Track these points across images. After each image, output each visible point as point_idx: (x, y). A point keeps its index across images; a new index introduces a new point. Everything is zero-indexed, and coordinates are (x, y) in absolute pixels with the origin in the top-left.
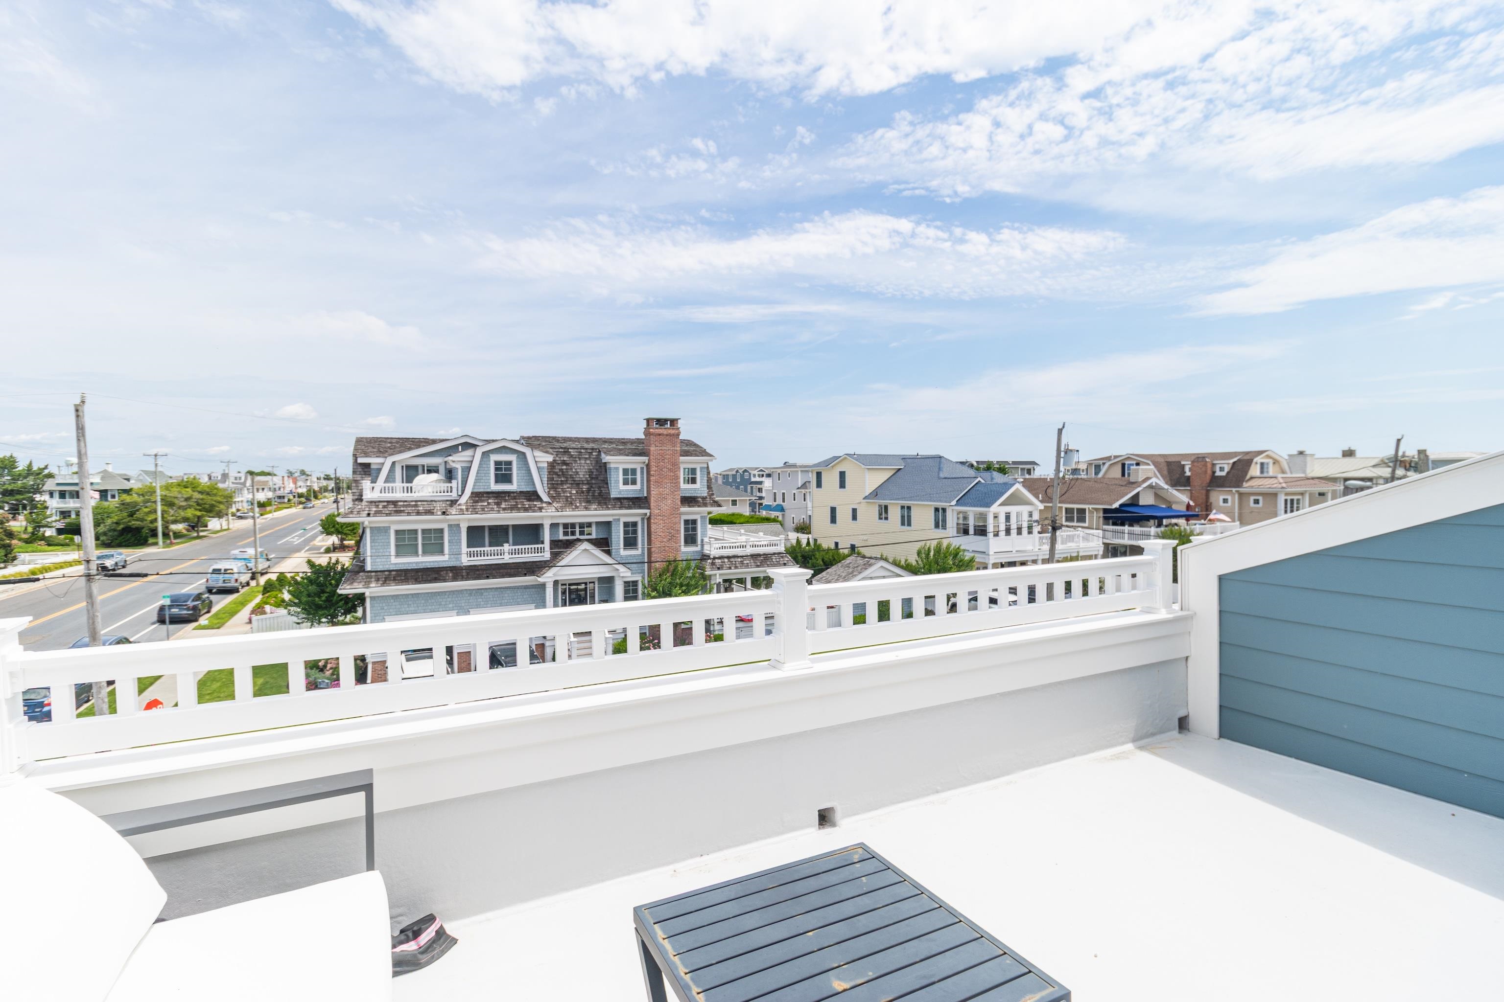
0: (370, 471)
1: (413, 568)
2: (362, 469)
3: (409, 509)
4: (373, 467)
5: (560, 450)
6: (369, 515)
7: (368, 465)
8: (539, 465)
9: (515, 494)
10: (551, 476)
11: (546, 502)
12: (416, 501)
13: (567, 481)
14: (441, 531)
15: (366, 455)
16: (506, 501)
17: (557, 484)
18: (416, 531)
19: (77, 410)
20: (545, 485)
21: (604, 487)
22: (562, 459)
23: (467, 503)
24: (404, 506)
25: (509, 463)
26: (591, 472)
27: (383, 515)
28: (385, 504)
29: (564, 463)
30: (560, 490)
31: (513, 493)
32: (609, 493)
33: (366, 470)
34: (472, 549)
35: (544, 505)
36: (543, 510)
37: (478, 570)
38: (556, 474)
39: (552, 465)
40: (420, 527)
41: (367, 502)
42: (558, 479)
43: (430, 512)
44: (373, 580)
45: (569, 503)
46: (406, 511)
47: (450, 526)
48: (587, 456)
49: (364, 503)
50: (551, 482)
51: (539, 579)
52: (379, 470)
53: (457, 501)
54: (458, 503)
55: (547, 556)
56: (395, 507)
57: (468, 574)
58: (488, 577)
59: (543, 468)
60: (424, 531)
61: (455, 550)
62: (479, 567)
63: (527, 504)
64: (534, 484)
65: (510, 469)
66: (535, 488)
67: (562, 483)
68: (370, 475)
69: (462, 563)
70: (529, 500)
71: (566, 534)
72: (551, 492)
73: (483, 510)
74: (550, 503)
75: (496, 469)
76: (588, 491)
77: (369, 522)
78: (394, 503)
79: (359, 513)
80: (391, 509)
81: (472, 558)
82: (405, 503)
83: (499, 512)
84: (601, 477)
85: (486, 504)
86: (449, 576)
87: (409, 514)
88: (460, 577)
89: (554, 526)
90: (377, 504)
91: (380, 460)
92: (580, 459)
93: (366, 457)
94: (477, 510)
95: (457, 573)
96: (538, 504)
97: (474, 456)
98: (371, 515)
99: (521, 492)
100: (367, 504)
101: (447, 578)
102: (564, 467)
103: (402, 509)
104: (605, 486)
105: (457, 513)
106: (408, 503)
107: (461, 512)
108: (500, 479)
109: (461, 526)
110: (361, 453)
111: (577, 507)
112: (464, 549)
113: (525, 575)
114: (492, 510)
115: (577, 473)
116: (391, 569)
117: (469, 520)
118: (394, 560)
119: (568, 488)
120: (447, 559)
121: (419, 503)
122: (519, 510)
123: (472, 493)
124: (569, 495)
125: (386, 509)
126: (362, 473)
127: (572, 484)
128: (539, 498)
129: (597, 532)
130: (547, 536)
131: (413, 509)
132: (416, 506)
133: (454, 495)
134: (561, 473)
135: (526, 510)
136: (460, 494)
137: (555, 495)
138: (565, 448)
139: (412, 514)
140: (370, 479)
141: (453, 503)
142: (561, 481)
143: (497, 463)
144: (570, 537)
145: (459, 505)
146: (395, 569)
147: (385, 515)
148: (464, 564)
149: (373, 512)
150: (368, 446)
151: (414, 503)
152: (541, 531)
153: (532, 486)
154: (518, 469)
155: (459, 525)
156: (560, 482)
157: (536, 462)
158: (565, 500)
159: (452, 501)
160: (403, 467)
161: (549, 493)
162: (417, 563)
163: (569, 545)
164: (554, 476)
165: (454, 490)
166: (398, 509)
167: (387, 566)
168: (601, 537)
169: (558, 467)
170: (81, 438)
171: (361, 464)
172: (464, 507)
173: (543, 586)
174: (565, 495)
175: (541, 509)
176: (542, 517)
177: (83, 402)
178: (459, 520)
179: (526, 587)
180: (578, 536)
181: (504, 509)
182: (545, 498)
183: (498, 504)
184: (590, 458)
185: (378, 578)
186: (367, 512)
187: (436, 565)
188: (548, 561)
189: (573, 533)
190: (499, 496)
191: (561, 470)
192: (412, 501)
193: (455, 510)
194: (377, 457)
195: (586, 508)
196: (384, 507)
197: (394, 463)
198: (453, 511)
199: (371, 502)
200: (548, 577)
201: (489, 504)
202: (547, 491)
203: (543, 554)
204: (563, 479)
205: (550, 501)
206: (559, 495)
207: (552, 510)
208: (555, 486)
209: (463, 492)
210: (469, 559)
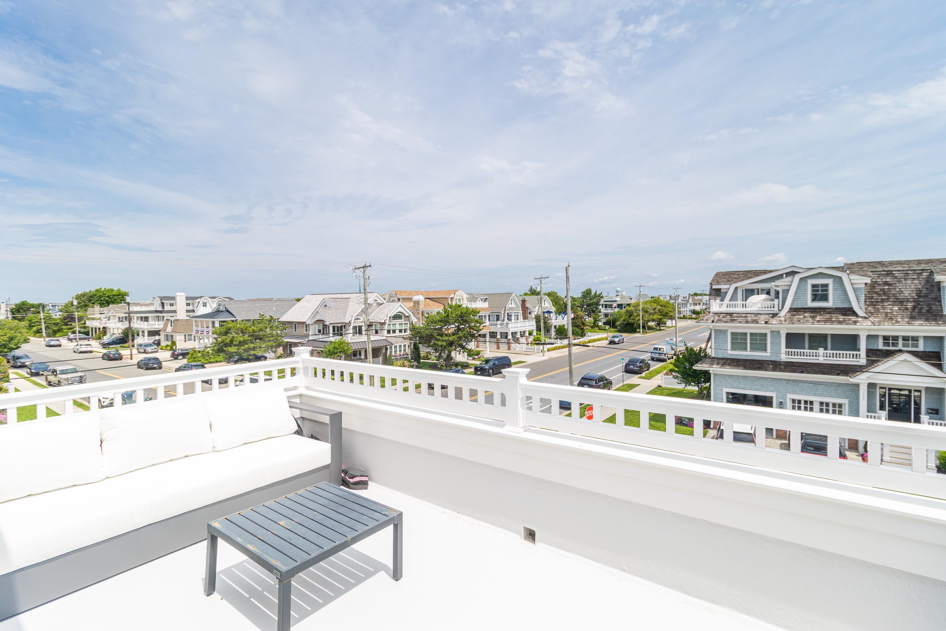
0: (720, 294)
1: (743, 358)
2: (715, 292)
3: (740, 318)
4: (722, 291)
5: (883, 273)
6: (713, 321)
7: (719, 290)
8: (855, 286)
9: (831, 310)
10: (871, 295)
11: (862, 317)
12: (746, 314)
13: (888, 299)
14: (765, 335)
15: (718, 283)
16: (821, 315)
17: (877, 302)
18: (746, 334)
19: (566, 270)
20: (863, 302)
21: (935, 305)
22: (884, 280)
23: (785, 315)
24: (737, 317)
25: (827, 285)
26: (919, 293)
27: (722, 322)
28: (725, 315)
29: (886, 283)
30: (880, 307)
31: (829, 309)
32: (942, 310)
33: (718, 293)
34: (790, 350)
35: (859, 319)
36: (858, 324)
37: (794, 366)
38: (877, 293)
39: (872, 286)
40: (749, 331)
41: (713, 313)
42: (878, 298)
43: (756, 322)
44: (715, 363)
45: (889, 317)
46: (738, 320)
47: (772, 332)
48: (916, 277)
49: (711, 314)
50: (870, 300)
51: (851, 380)
52: (726, 293)
53: (778, 314)
54: (778, 316)
55: (863, 361)
56: (731, 317)
57: (785, 368)
58: (802, 372)
59: (861, 288)
60: (752, 334)
61: (775, 349)
62: (796, 364)
63: (841, 318)
64: (850, 302)
65: (827, 290)
66: (851, 305)
67: (883, 301)
68: (720, 296)
69: (781, 359)
70: (844, 315)
71: (886, 344)
72: (869, 309)
73: (799, 321)
74: (866, 318)
75: (813, 291)
76: (914, 308)
77: (713, 326)
78: (731, 314)
79: (707, 320)
80: (728, 318)
81: (790, 357)
82: (738, 315)
83: (813, 323)
84: (933, 295)
85: (802, 317)
86: (770, 367)
87: (740, 322)
88: (779, 369)
89: (872, 337)
90: (719, 315)
91: (727, 286)
92: (905, 279)
93: (718, 284)
94: (794, 321)
95: (776, 366)
96: (853, 318)
97: (792, 282)
98: (715, 322)
99: (836, 308)
100: (712, 315)
101: (768, 368)
102: (887, 287)
103: (736, 318)
104: (937, 303)
105: (777, 323)
106: (740, 315)
107: (781, 322)
108: (815, 298)
109: (781, 332)
110: (716, 282)
111: (897, 322)
112: (783, 349)
113: (838, 374)
114: (808, 321)
115: (901, 292)
116: (728, 357)
117: (788, 328)
118: (730, 352)
119: (889, 305)
120: (769, 355)
121: (748, 315)
122: (832, 322)
123: (790, 309)
124: (889, 311)
125: (725, 318)
126: (715, 295)
127: (894, 302)
128: (854, 314)
129: (925, 346)
130: (863, 344)
131: (744, 318)
132: (746, 317)
133: (776, 310)
134: (882, 293)
135: (840, 322)
136: (780, 309)
137: (873, 311)
138: (888, 271)
139: (742, 322)
140: (720, 298)
141: (774, 315)
142: (882, 299)
143: (813, 286)
144: (891, 348)
146: (730, 358)
147: (724, 322)
148: (783, 360)
149: (716, 320)
150: (721, 278)
151: (744, 315)
152: (858, 340)
153: (848, 304)
154: (834, 290)
155: (779, 331)
156: (880, 300)
157: (852, 284)
158: (884, 315)
159: (774, 314)
160: (743, 290)
161: (866, 310)
162: (746, 355)
163: (888, 354)
164: (874, 295)
165: (776, 307)
166: (732, 318)
167: (725, 355)
168: (931, 350)
169: (878, 289)
170: (568, 282)
171: (715, 289)
172: (783, 319)
173: (857, 385)
174: (885, 311)
175: (855, 322)
176: (858, 329)
177: (569, 266)
178: (779, 328)
179: (840, 385)
180: (900, 347)
181: (818, 321)
182: (861, 313)
183: (813, 317)
184: (918, 278)
185: (719, 362)
186: (712, 320)
187: (760, 359)
188: (864, 366)
189: (895, 345)
190: (815, 311)
191: (883, 290)
192: (743, 314)
193: (775, 321)
194: (725, 284)
195: (909, 323)
196: (724, 317)
197: (736, 288)
198: (774, 321)
199: (716, 313)
200: (862, 379)
201: (805, 317)
202: (863, 308)
203: (858, 360)
204: (884, 297)
205: (866, 316)
206: (878, 311)
207: (870, 323)
208: (874, 303)
209: (783, 307)
210: (787, 357)
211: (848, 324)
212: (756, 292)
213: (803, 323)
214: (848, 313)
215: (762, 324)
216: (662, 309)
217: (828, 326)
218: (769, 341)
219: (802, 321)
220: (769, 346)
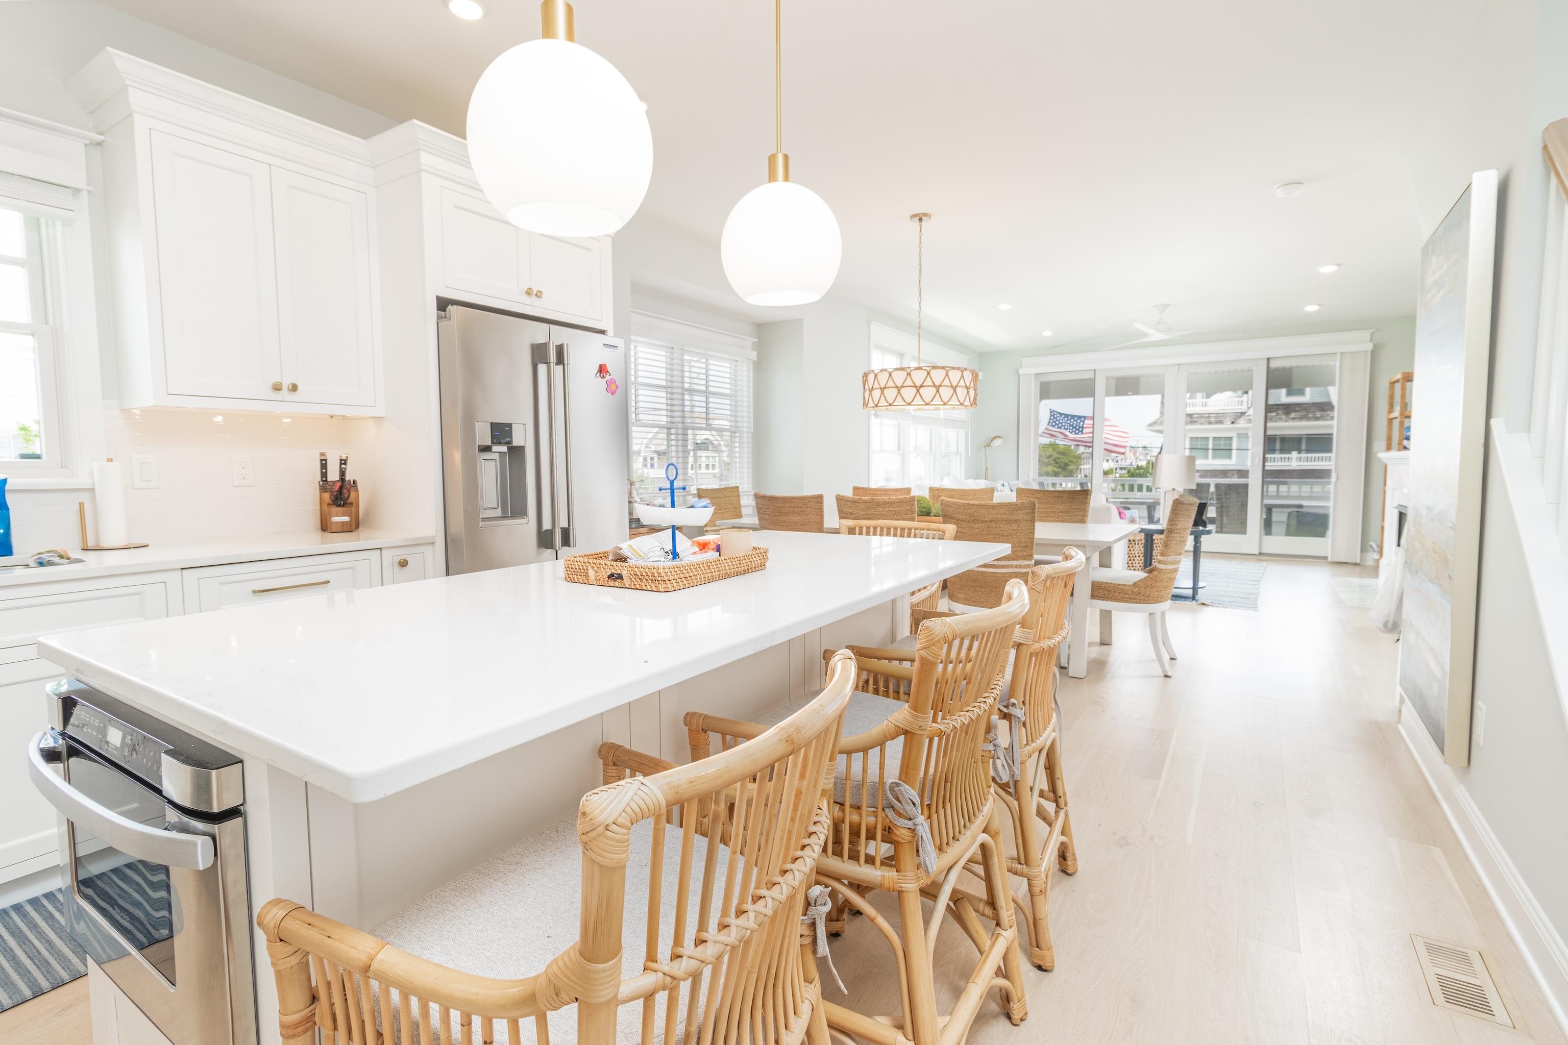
211: (1322, 421)
212: (1219, 390)
213: (1276, 421)
214: (1325, 408)
215: (1227, 425)
216: (1059, 458)
217: (1304, 423)
218: (1234, 446)
219: (1274, 419)
220: (1234, 453)
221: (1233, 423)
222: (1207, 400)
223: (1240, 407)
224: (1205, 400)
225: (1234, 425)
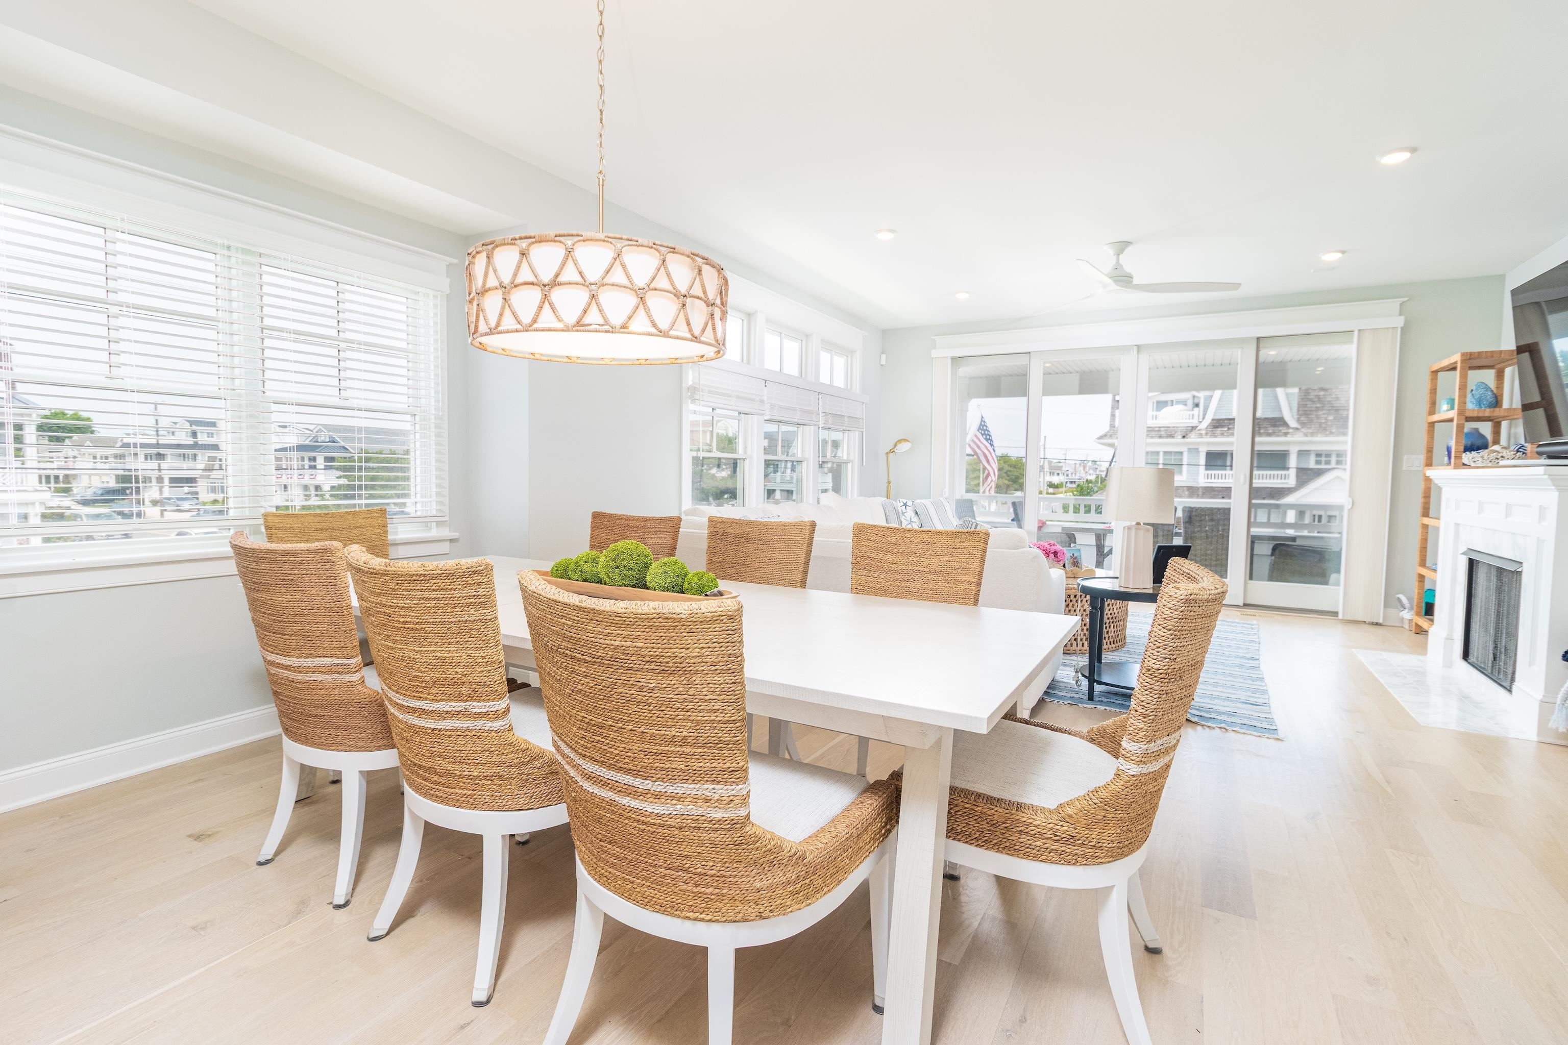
3: (1152, 433)
8: (1288, 391)
10: (1304, 403)
11: (1293, 428)
12: (1160, 427)
14: (1181, 453)
17: (1311, 411)
18: (1158, 453)
20: (1295, 410)
23: (1207, 428)
30: (1313, 416)
34: (1210, 472)
35: (1291, 431)
36: (1289, 436)
37: (1214, 491)
40: (1161, 449)
42: (1312, 406)
43: (1171, 436)
47: (1190, 450)
50: (1303, 409)
53: (1197, 427)
54: (1198, 428)
55: (1291, 482)
57: (1204, 493)
59: (1293, 394)
60: (1165, 453)
61: (1193, 472)
62: (1216, 489)
63: (1274, 430)
64: (1280, 411)
66: (1282, 414)
67: (1317, 409)
69: (1199, 484)
70: (1275, 426)
71: (1318, 462)
72: (1302, 419)
73: (1222, 434)
74: (1297, 429)
81: (1209, 480)
82: (1150, 429)
85: (1226, 429)
86: (1185, 495)
87: (1152, 437)
88: (1196, 496)
89: (1302, 454)
94: (1216, 435)
95: (1193, 492)
96: (1284, 430)
99: (1266, 419)
102: (1322, 393)
105: (1197, 438)
106: (1152, 429)
107: (1201, 436)
109: (1200, 449)
111: (1331, 433)
112: (1202, 471)
113: (1264, 499)
117: (1209, 444)
119: (1324, 414)
120: (1185, 480)
121: (1162, 429)
122: (1260, 435)
123: (1213, 420)
124: (1323, 421)
127: (1329, 410)
128: (1285, 424)
130: (1293, 462)
131: (1157, 433)
132: (1159, 431)
133: (1194, 422)
134: (1316, 400)
135: (1269, 435)
136: (1200, 420)
137: (1306, 421)
139: (1155, 438)
141: (1194, 428)
142: (1316, 407)
144: (1323, 466)
145: (1199, 430)
148: (1201, 485)
151: (1157, 429)
152: (1286, 457)
153: (1279, 413)
155: (1198, 449)
156: (1314, 409)
158: (1317, 426)
159: (1193, 427)
160: (1153, 403)
161: (1298, 420)
163: (1319, 473)
164: (1308, 403)
165: (1196, 417)
169: (1312, 395)
172: (1203, 432)
174: (1319, 421)
175: (1286, 434)
176: (1288, 443)
178: (1198, 443)
180: (1332, 464)
182: (1293, 423)
188: (1293, 488)
189: (1328, 463)
191: (1318, 396)
192: (1156, 427)
193: (1194, 435)
200: (1291, 501)
202: (1296, 417)
203: (1286, 481)
204: (1318, 405)
205: (1299, 427)
206: (1311, 421)
207: (1301, 434)
208: (1308, 412)
209: (1204, 418)
210: (1206, 481)
211: (1278, 436)
212: (1169, 403)
213: (1227, 436)
214: (1278, 423)
215: (1178, 439)
218: (1185, 461)
219: (1225, 434)
220: (1185, 468)
221: (1184, 437)
222: (1158, 413)
223: (1191, 421)
224: (1155, 413)
225: (1186, 440)
